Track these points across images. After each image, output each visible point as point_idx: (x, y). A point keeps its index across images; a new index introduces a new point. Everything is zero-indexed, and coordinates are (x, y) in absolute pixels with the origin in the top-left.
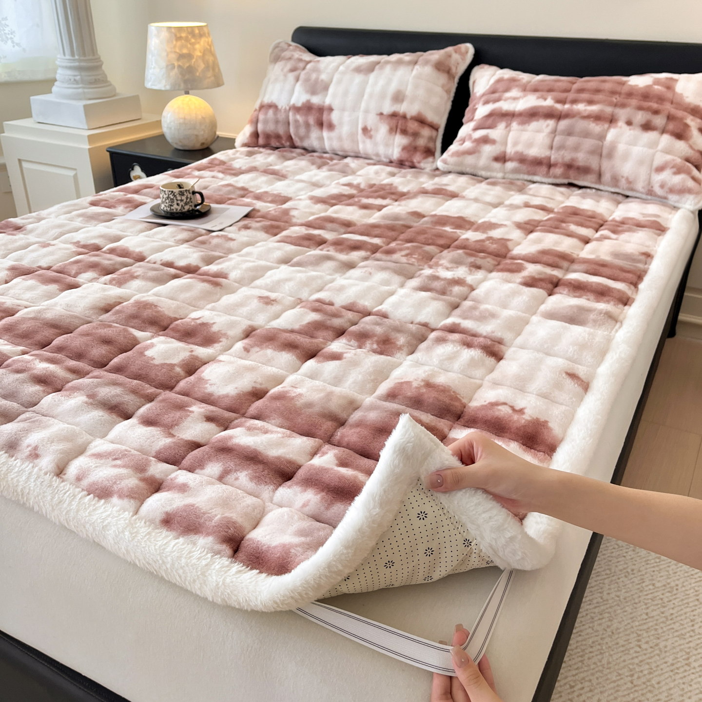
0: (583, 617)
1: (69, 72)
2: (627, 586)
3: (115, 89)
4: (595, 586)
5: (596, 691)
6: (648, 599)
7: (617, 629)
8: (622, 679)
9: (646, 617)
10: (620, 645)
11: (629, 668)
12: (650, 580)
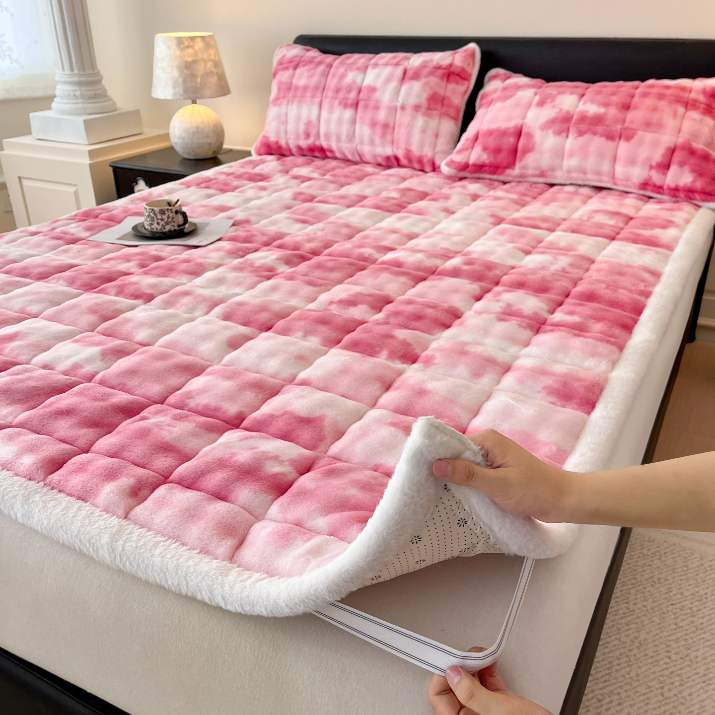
0: (609, 628)
1: (68, 88)
2: (654, 596)
3: (115, 104)
4: (621, 596)
5: (625, 704)
6: (676, 609)
7: (645, 640)
8: (651, 691)
9: (675, 627)
10: (649, 656)
11: (659, 679)
12: (677, 589)
